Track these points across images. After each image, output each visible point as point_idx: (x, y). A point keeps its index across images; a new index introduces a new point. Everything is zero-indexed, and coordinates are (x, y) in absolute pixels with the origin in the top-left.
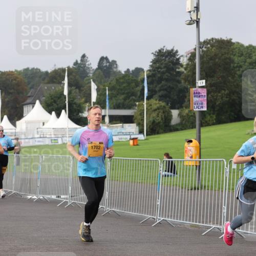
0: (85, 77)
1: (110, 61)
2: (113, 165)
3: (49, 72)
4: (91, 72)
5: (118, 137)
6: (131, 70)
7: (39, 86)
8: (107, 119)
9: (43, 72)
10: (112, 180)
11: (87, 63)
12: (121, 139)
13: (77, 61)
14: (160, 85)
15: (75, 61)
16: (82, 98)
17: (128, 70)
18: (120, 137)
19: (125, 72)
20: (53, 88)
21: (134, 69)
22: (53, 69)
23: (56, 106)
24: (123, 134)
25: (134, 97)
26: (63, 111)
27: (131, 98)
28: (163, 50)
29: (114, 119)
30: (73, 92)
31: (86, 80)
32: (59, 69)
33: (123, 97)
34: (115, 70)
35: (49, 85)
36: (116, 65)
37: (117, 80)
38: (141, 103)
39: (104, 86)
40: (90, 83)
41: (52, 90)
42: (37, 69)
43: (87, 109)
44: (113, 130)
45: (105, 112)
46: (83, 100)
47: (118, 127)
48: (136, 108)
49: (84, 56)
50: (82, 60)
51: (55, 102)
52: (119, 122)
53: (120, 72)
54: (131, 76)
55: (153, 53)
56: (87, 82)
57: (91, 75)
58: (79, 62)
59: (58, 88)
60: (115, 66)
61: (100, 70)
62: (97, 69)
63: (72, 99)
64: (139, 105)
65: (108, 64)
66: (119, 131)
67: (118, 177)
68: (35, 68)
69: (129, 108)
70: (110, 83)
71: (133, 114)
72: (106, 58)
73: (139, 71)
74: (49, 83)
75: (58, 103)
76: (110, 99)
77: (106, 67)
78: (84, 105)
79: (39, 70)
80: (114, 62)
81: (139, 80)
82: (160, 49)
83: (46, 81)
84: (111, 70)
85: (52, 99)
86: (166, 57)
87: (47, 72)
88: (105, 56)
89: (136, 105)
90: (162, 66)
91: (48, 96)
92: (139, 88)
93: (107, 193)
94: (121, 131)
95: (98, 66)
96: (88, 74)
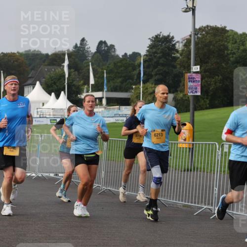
0: (84, 60)
1: (109, 45)
2: (110, 146)
3: (50, 54)
4: (90, 55)
5: (115, 118)
6: (128, 54)
7: (40, 67)
8: (104, 101)
9: (43, 54)
10: (108, 160)
11: (86, 47)
12: (118, 120)
13: (76, 45)
14: (156, 70)
15: (74, 45)
16: (81, 81)
17: (126, 54)
18: (117, 118)
19: (123, 56)
20: (53, 70)
21: (131, 53)
23: (56, 87)
24: (120, 116)
25: (131, 81)
26: (62, 93)
27: (128, 81)
28: (160, 36)
29: (111, 102)
30: (72, 74)
31: (85, 63)
32: (60, 52)
33: (120, 80)
34: (113, 54)
35: (49, 67)
36: (115, 49)
37: (115, 64)
38: (137, 86)
39: (102, 69)
40: (89, 65)
41: (52, 72)
43: (85, 90)
44: (111, 112)
45: (103, 94)
46: (82, 82)
47: (115, 110)
48: (133, 91)
49: (83, 40)
50: (81, 44)
51: (55, 83)
52: (116, 104)
53: (118, 56)
54: (128, 60)
55: (150, 39)
56: (86, 65)
57: (90, 58)
58: (79, 45)
59: (58, 70)
60: (113, 50)
61: (98, 54)
62: (96, 53)
63: (71, 81)
64: (136, 88)
65: (106, 48)
66: (115, 113)
67: (114, 157)
69: (126, 90)
70: (108, 67)
71: (129, 97)
72: (105, 43)
73: (136, 55)
74: (49, 65)
75: (58, 84)
77: (105, 51)
78: (82, 87)
79: (40, 52)
80: (112, 46)
81: (136, 64)
83: (46, 63)
84: (109, 54)
85: (52, 80)
86: (163, 42)
87: (47, 55)
88: (103, 41)
89: (132, 88)
90: (159, 52)
91: (49, 77)
92: (136, 72)
93: (103, 172)
94: (117, 113)
95: (97, 49)
96: (86, 57)
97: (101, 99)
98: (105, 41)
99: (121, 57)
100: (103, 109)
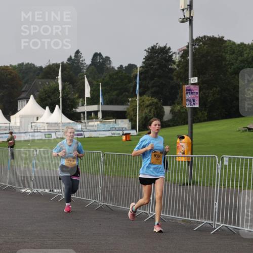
0: (79, 73)
1: (104, 57)
2: (106, 160)
3: (44, 67)
4: (85, 68)
5: (110, 132)
6: (124, 66)
7: (33, 81)
8: (100, 115)
9: (37, 68)
10: (105, 175)
11: (81, 59)
12: (114, 134)
13: (71, 57)
14: (153, 82)
15: (69, 57)
16: (76, 94)
17: (121, 66)
18: (113, 132)
19: (118, 68)
20: (47, 83)
21: (127, 65)
22: (47, 65)
23: (50, 101)
24: (116, 129)
25: (127, 93)
26: (57, 106)
27: (124, 94)
28: (156, 47)
29: (107, 115)
30: (67, 87)
31: (80, 76)
32: (54, 64)
33: (115, 93)
34: (108, 66)
35: (43, 80)
36: (110, 61)
37: (110, 76)
38: (134, 99)
39: (98, 82)
40: (84, 78)
41: (46, 85)
42: (31, 64)
43: (80, 104)
44: (107, 125)
45: (99, 108)
47: (111, 123)
48: (129, 104)
49: (78, 52)
50: (76, 56)
51: (49, 97)
52: (112, 117)
53: (113, 68)
54: (124, 72)
55: (146, 50)
56: (80, 78)
57: (85, 71)
58: (73, 58)
59: (52, 83)
60: (108, 62)
61: (93, 66)
62: (90, 65)
63: (66, 95)
64: (132, 101)
65: (101, 60)
66: (111, 127)
67: (111, 172)
68: (30, 63)
69: (122, 103)
70: (103, 79)
71: (125, 110)
72: (100, 54)
73: (132, 67)
74: (43, 78)
75: (52, 98)
76: (104, 95)
77: (100, 62)
78: (77, 101)
79: (34, 65)
80: (108, 58)
81: (132, 76)
82: (152, 46)
83: (40, 76)
84: (105, 66)
85: (46, 94)
86: (159, 53)
87: (41, 68)
88: (98, 53)
89: (129, 101)
90: (155, 63)
91: (43, 90)
92: (132, 84)
93: (100, 188)
94: (113, 127)
95: (92, 62)
96: (81, 69)
97: (96, 113)
98: (100, 53)
99: (116, 69)
100: (99, 123)
